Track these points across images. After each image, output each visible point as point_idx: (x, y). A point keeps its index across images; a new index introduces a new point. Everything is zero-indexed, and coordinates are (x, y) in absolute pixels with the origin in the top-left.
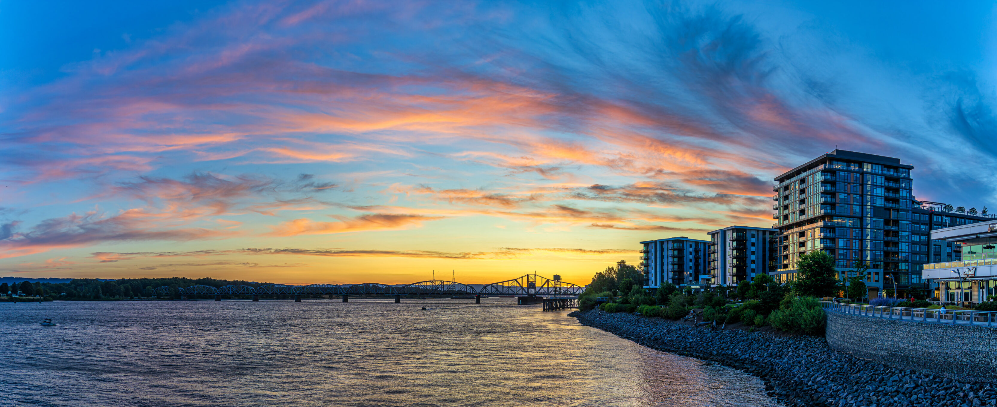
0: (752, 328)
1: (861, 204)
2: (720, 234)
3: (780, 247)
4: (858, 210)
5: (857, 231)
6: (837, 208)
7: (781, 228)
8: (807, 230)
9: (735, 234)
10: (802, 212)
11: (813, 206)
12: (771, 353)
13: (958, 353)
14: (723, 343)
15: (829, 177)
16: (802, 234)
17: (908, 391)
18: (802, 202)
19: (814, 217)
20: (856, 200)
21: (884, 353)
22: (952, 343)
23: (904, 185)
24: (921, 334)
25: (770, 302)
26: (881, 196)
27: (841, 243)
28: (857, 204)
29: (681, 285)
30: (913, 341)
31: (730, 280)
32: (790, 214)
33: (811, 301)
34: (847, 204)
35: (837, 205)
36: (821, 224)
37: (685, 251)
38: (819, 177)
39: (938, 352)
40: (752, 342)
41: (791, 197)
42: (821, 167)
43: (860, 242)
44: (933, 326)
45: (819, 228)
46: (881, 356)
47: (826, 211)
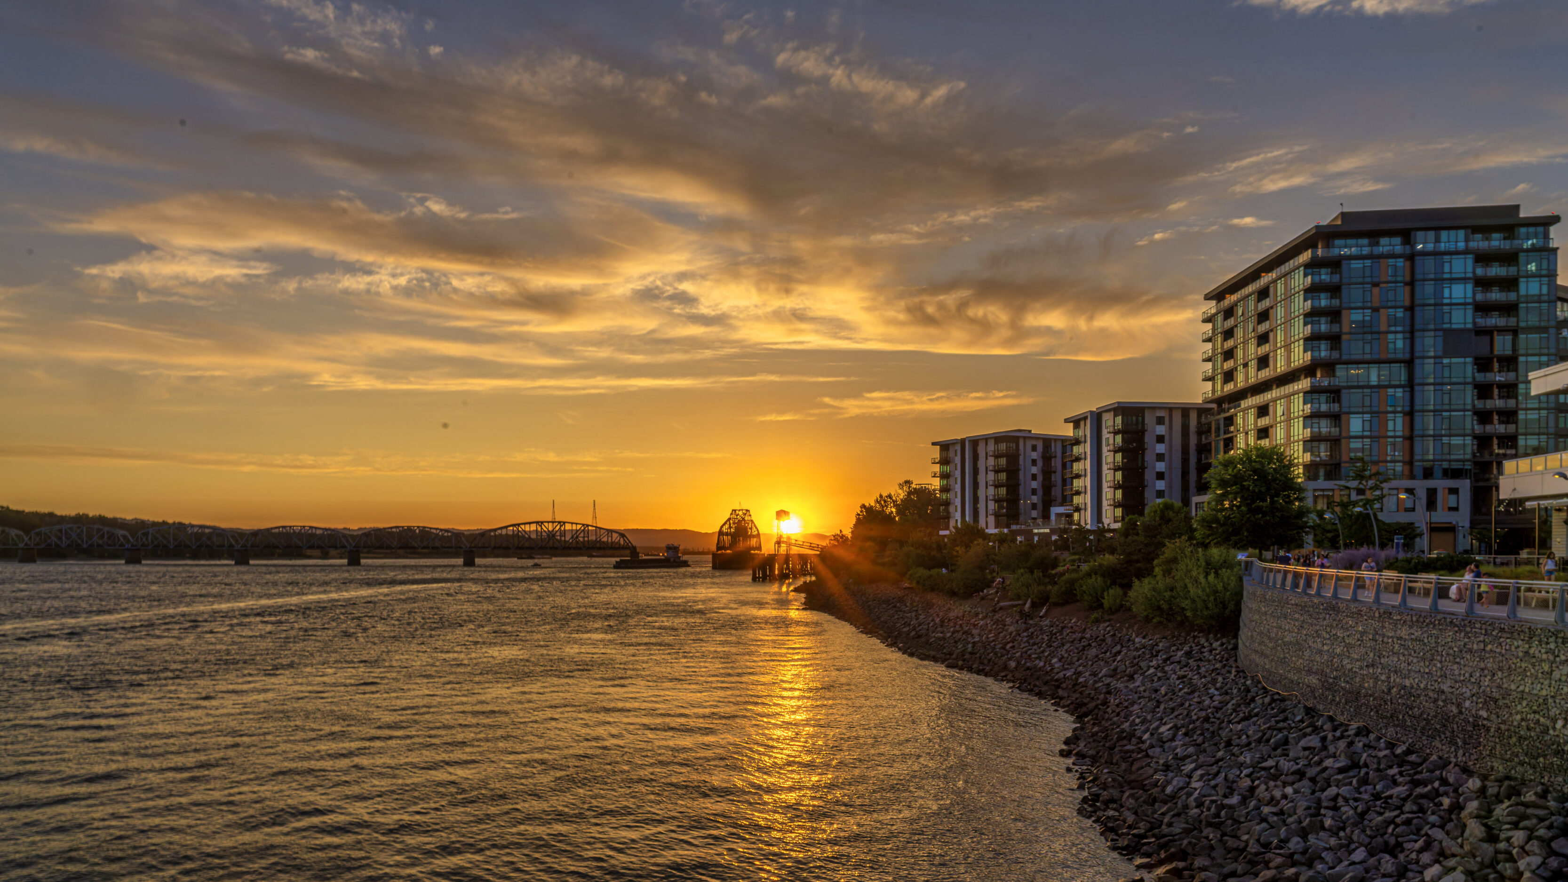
0: (1095, 615)
1: (1408, 329)
2: (1088, 422)
3: (1217, 442)
4: (1400, 344)
5: (1399, 393)
6: (1344, 345)
7: (1220, 401)
8: (1274, 401)
9: (1119, 419)
10: (1263, 362)
11: (1287, 347)
12: (1115, 670)
13: (1468, 694)
14: (1034, 644)
15: (1323, 277)
16: (1263, 411)
17: (1325, 775)
18: (1263, 339)
19: (1290, 370)
20: (1395, 321)
21: (1313, 680)
22: (1455, 667)
23: (1532, 267)
24: (1388, 637)
25: (1138, 561)
26: (1465, 304)
27: (1356, 425)
28: (1399, 329)
29: (1014, 527)
30: (1372, 655)
31: (1109, 515)
32: (1236, 369)
33: (1217, 557)
34: (1371, 333)
35: (1344, 337)
36: (1305, 384)
37: (1021, 458)
38: (1301, 281)
39: (1422, 686)
40: (1090, 645)
41: (1239, 333)
42: (1305, 256)
43: (1407, 418)
44: (1414, 619)
45: (1301, 395)
46: (1308, 686)
47: (1316, 354)
